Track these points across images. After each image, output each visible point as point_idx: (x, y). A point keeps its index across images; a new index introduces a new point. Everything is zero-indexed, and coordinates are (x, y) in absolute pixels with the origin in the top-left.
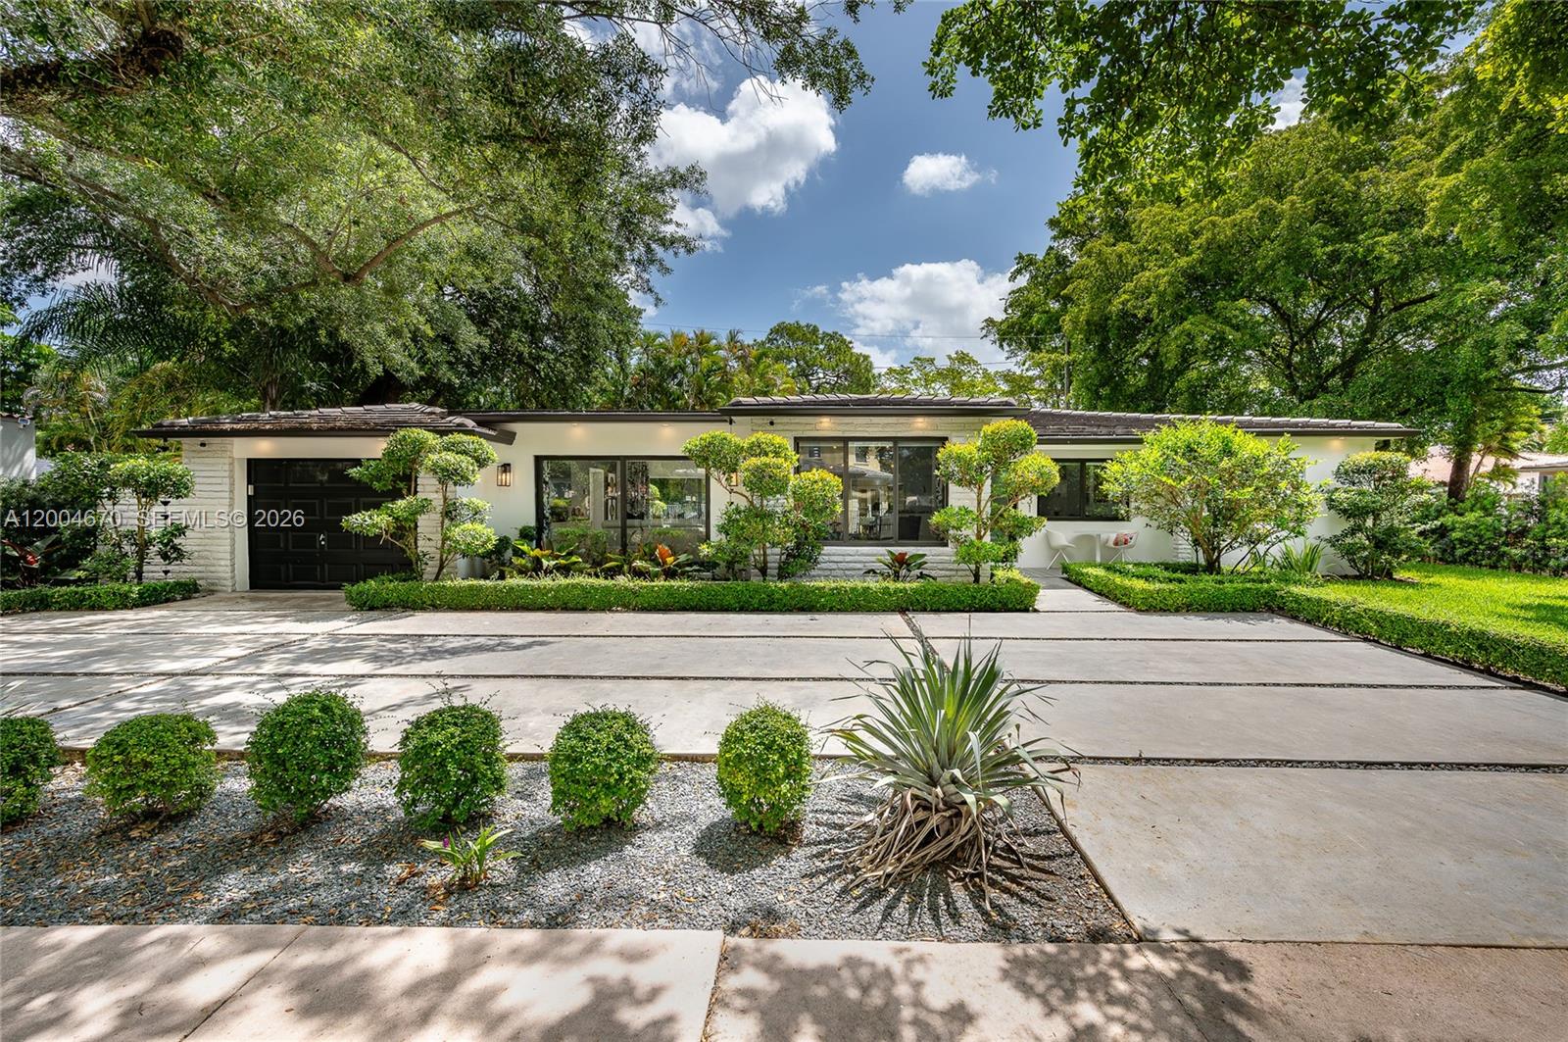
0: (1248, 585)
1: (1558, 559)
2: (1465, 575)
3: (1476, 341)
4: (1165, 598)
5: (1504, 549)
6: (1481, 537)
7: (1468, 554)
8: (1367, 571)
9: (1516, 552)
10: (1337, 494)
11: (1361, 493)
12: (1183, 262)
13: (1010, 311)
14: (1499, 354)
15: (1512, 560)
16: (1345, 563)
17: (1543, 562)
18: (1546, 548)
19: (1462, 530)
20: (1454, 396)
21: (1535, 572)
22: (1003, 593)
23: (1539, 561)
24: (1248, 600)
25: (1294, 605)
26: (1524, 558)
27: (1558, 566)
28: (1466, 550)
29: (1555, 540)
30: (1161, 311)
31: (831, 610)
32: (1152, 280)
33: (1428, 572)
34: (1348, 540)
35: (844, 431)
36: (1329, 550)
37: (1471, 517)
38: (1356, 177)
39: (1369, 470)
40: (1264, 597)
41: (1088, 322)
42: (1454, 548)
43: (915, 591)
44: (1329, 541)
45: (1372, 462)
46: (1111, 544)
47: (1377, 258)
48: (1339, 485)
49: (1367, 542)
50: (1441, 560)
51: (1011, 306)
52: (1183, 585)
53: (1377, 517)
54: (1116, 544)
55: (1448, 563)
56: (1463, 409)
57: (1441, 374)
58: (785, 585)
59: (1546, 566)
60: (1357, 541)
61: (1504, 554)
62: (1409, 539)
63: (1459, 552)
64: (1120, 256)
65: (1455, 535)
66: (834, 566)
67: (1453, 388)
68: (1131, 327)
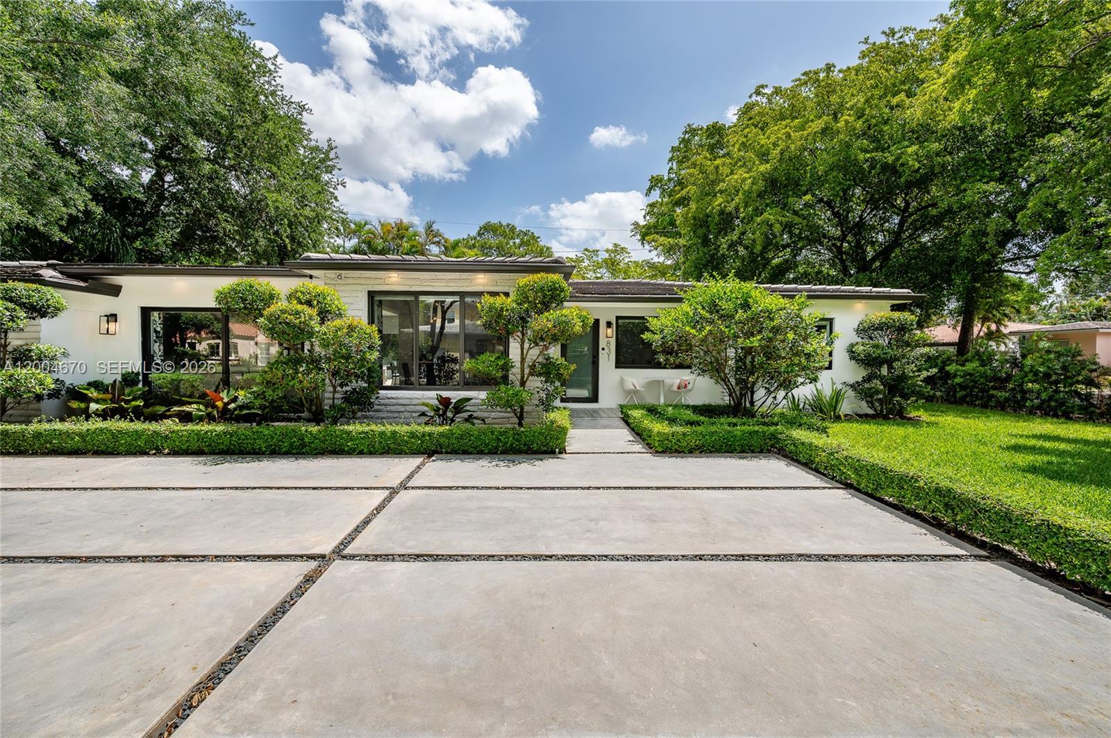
0: (756, 428)
1: (1032, 400)
2: (963, 413)
3: (974, 232)
4: (679, 441)
5: (992, 392)
6: (976, 382)
7: (965, 396)
8: (882, 411)
9: (1002, 395)
10: (856, 347)
11: (876, 346)
12: (762, 168)
13: (648, 218)
14: (991, 242)
15: (998, 401)
16: (864, 404)
17: (1021, 403)
18: (1024, 392)
19: (962, 377)
20: (959, 274)
21: (1015, 411)
22: (526, 436)
23: (1018, 402)
24: (755, 442)
25: (792, 448)
26: (1007, 400)
27: (1032, 407)
28: (963, 393)
29: (1030, 385)
30: (746, 206)
31: (361, 453)
32: (739, 181)
33: (934, 411)
34: (867, 385)
35: (410, 286)
36: (850, 393)
37: (970, 366)
38: (888, 101)
39: (881, 327)
40: (770, 439)
41: (695, 218)
42: (955, 391)
43: (441, 435)
44: (852, 386)
45: (884, 320)
46: (675, 388)
47: (902, 165)
48: (859, 340)
49: (882, 387)
50: (945, 400)
51: (648, 214)
52: (699, 429)
53: (890, 367)
54: (679, 388)
55: (950, 403)
56: (965, 283)
57: (948, 257)
58: (314, 429)
59: (1024, 406)
60: (873, 385)
61: (993, 396)
62: (914, 385)
63: (960, 394)
64: (717, 168)
65: (958, 380)
66: (402, 409)
67: (957, 267)
68: (726, 221)
